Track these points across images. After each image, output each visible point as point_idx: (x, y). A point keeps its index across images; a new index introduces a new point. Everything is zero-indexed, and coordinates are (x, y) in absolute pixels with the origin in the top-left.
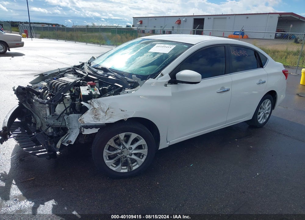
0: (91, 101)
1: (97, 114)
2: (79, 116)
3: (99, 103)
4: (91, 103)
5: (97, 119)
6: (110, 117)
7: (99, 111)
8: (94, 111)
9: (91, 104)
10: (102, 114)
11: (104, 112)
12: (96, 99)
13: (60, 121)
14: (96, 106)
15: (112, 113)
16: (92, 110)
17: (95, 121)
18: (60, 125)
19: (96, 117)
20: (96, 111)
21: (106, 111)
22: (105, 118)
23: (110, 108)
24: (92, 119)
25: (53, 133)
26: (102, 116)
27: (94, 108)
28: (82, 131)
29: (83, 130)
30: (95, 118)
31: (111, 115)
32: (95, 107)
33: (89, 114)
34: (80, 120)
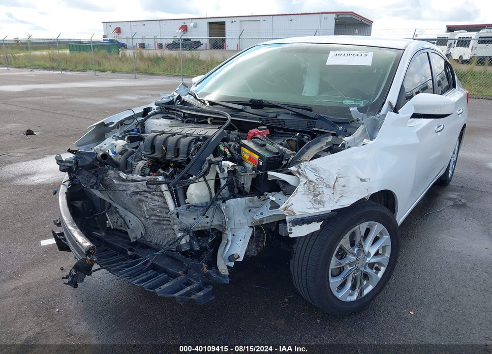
0: (299, 166)
1: (317, 193)
2: (247, 201)
3: (315, 170)
4: (300, 171)
5: (320, 202)
6: (340, 196)
7: (321, 186)
8: (312, 188)
9: (299, 174)
10: (327, 192)
11: (329, 187)
12: (307, 163)
13: (207, 217)
14: (312, 176)
15: (344, 186)
16: (306, 185)
17: (316, 208)
18: (209, 224)
19: (316, 197)
20: (314, 186)
21: (334, 185)
22: (334, 199)
23: (340, 177)
24: (310, 205)
25: (190, 243)
26: (328, 196)
27: (310, 181)
28: (289, 231)
29: (291, 230)
30: (315, 200)
31: (343, 191)
32: (310, 179)
33: (303, 194)
34: (285, 210)
